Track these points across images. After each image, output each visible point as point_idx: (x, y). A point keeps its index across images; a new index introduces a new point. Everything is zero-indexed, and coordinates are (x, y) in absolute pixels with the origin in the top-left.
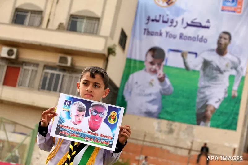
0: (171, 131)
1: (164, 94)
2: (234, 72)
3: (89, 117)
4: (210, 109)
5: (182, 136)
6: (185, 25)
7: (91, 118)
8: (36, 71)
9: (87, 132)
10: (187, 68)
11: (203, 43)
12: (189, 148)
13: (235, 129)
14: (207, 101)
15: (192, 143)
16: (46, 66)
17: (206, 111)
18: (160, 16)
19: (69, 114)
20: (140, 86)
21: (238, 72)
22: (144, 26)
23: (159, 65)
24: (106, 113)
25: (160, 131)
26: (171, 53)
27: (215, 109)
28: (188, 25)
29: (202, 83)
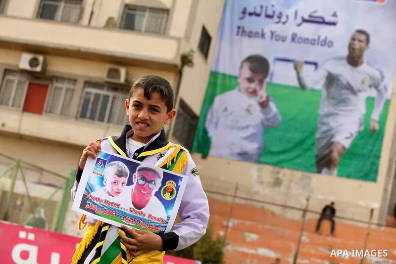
0: (277, 183)
1: (268, 126)
2: (373, 93)
3: (133, 187)
4: (336, 149)
5: (295, 190)
6: (299, 20)
7: (135, 187)
8: (73, 91)
9: (129, 210)
10: (303, 87)
11: (326, 48)
12: (304, 207)
13: (375, 180)
14: (332, 136)
15: (308, 200)
16: (88, 83)
17: (331, 152)
18: (262, 7)
19: (102, 179)
20: (231, 114)
21: (380, 92)
22: (237, 23)
23: (261, 82)
24: (159, 182)
25: (262, 183)
26: (279, 64)
27: (344, 148)
28: (304, 20)
29: (325, 109)
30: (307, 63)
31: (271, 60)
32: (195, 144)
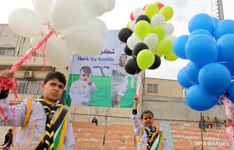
1: (92, 92)
4: (119, 97)
10: (104, 76)
11: (111, 61)
14: (117, 93)
17: (117, 98)
20: (78, 88)
23: (88, 76)
26: (94, 68)
27: (122, 97)
28: (103, 53)
29: (113, 83)
30: (104, 67)
31: (91, 68)
32: (65, 101)
